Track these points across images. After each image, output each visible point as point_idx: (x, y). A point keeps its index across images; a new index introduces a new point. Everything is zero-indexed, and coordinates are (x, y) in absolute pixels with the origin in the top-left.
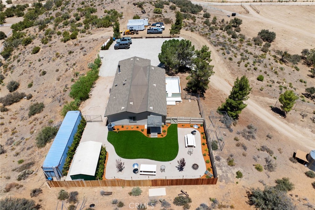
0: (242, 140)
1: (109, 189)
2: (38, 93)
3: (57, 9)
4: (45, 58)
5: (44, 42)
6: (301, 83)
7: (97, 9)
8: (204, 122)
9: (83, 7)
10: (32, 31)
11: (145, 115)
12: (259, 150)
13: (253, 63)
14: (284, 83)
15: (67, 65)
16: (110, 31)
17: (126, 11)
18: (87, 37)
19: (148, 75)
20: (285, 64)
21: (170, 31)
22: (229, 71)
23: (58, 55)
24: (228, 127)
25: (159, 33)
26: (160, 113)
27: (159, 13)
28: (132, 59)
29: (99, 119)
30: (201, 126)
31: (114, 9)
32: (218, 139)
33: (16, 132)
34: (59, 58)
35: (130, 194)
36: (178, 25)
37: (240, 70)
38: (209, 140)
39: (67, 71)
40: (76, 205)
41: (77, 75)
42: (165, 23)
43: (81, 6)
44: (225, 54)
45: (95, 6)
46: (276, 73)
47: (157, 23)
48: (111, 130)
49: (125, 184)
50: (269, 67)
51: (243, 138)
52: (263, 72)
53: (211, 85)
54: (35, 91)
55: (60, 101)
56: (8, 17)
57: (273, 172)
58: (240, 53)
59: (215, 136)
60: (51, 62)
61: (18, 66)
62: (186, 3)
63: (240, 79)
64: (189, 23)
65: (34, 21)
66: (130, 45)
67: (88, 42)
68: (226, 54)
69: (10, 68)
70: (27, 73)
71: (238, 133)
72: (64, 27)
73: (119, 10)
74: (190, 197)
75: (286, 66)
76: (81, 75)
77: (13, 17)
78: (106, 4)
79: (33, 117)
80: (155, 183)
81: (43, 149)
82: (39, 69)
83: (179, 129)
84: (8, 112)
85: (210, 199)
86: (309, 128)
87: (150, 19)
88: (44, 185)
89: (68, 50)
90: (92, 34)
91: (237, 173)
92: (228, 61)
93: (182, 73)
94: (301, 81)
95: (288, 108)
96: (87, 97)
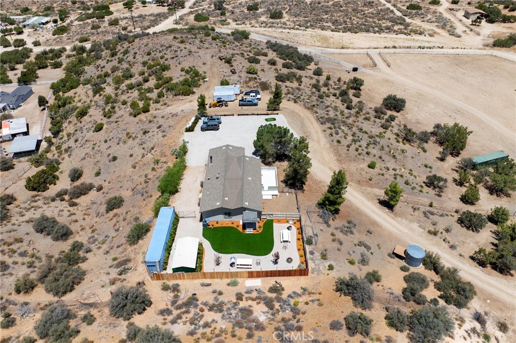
0: (340, 235)
1: (208, 281)
2: (109, 183)
3: (111, 61)
4: (113, 138)
5: (107, 115)
6: (425, 168)
7: (170, 65)
8: (300, 218)
9: (149, 60)
10: (81, 94)
11: (240, 211)
12: (355, 245)
13: (366, 146)
14: (403, 170)
15: (143, 149)
16: (191, 101)
17: (210, 70)
18: (163, 109)
19: (242, 167)
20: (410, 145)
21: (267, 105)
22: (335, 158)
23: (129, 136)
24: (326, 223)
25: (253, 105)
26: (256, 209)
27: (254, 74)
28: (224, 148)
29: (193, 215)
30: (298, 221)
31: (194, 67)
32: (314, 235)
33: (96, 230)
34: (131, 139)
35: (229, 285)
36: (276, 98)
37: (348, 155)
38: (304, 235)
39: (143, 156)
40: (179, 294)
41: (157, 163)
42: (262, 90)
43: (146, 58)
44: (332, 136)
45: (166, 60)
46: (394, 157)
47: (252, 92)
48: (206, 226)
49: (224, 276)
50: (387, 149)
51: (341, 234)
52: (377, 156)
53: (313, 175)
54: (105, 181)
55: (142, 195)
56: (40, 68)
57: (367, 266)
58: (352, 133)
59: (311, 232)
60: (121, 144)
61: (76, 148)
62: (291, 53)
63: (337, 173)
64: (292, 88)
65: (81, 77)
66: (220, 125)
67: (165, 118)
68: (334, 135)
69: (66, 151)
70: (90, 158)
71: (336, 229)
72: (128, 92)
73: (200, 67)
74: (283, 286)
75: (410, 146)
76: (162, 162)
77: (47, 68)
78: (182, 57)
79: (111, 213)
80: (251, 275)
81: (135, 246)
82: (107, 153)
83: (275, 225)
84: (77, 207)
85: (302, 288)
86: (418, 223)
87: (242, 83)
88: (146, 279)
89: (141, 128)
90: (168, 106)
91: (329, 266)
92: (335, 143)
93: (280, 162)
94: (426, 166)
95: (394, 201)
96: (177, 191)
